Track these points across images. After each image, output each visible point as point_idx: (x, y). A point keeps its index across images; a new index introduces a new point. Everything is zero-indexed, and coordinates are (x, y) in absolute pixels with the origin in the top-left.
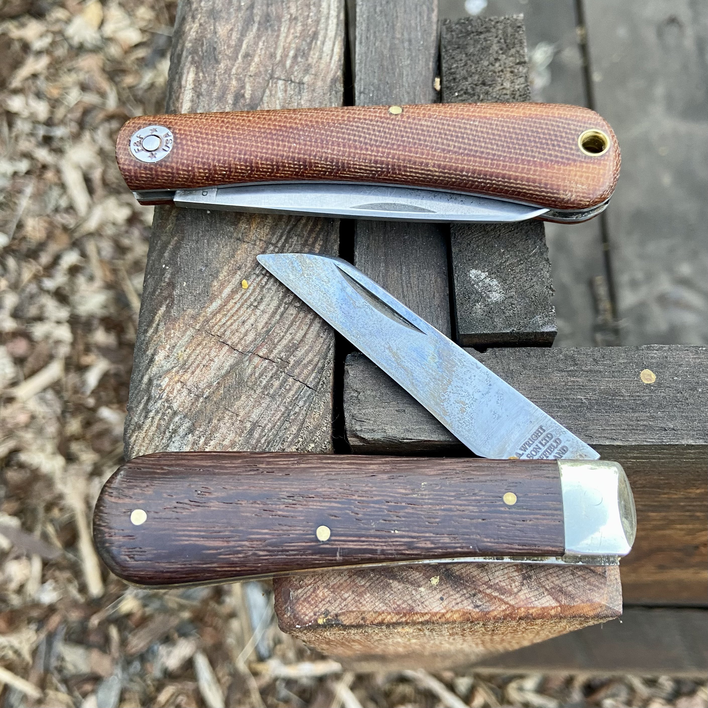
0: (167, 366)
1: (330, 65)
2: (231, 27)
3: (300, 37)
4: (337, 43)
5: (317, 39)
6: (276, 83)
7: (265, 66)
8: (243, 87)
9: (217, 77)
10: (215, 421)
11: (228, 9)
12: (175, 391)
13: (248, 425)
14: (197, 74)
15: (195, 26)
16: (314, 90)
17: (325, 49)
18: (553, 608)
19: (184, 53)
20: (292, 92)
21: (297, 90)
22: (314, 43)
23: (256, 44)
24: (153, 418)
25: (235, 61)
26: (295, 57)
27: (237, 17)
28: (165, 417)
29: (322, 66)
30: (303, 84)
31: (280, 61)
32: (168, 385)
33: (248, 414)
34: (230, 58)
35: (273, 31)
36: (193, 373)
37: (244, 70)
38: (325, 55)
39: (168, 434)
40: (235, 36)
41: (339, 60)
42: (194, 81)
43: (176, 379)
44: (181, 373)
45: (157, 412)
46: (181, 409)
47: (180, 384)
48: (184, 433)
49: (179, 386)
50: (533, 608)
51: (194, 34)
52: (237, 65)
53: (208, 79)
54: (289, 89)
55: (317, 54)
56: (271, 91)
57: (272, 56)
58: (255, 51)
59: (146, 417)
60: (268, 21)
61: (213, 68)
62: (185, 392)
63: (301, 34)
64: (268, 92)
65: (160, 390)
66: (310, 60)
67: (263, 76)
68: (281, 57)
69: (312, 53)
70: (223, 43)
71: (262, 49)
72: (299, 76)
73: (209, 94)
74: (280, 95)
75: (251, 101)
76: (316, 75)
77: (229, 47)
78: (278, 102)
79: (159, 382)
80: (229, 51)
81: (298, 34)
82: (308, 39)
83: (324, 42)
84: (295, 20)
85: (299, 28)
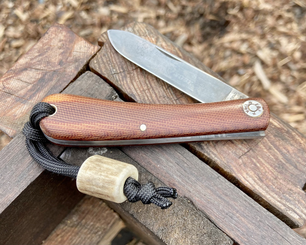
2: (290, 153)
5: (258, 179)
7: (259, 151)
15: (302, 142)
16: (233, 159)
17: (251, 178)
21: (238, 153)
23: (274, 155)
25: (271, 143)
26: (255, 165)
27: (294, 158)
29: (243, 171)
30: (239, 158)
31: (257, 158)
34: (274, 142)
35: (276, 166)
37: (264, 143)
38: (248, 177)
40: (284, 151)
51: (298, 139)
52: (268, 142)
54: (241, 151)
55: (251, 174)
57: (263, 157)
58: (270, 153)
60: (283, 168)
61: (273, 133)
66: (249, 169)
69: (253, 172)
70: (284, 144)
71: (269, 156)
72: (244, 159)
76: (240, 166)
77: (280, 145)
80: (277, 143)
81: (267, 174)
82: (261, 176)
83: (255, 181)
84: (276, 179)
85: (270, 177)
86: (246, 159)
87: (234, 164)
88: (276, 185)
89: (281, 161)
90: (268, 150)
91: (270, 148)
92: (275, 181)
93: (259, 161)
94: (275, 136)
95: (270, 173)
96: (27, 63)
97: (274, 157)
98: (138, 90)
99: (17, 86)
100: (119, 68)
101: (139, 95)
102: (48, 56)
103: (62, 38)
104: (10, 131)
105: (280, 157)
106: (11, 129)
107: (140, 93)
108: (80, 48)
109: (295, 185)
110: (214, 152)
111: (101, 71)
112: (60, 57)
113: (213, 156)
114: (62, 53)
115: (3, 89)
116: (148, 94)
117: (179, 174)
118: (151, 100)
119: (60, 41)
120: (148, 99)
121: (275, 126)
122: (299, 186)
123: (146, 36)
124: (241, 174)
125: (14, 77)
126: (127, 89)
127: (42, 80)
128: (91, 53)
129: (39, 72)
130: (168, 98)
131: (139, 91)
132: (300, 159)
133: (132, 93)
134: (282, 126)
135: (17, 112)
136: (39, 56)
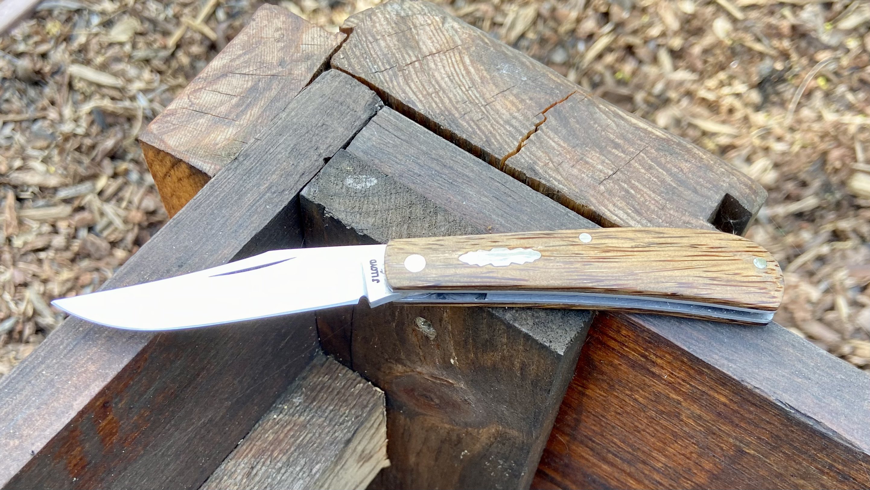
2: (685, 172)
3: (644, 203)
5: (633, 212)
6: (612, 170)
7: (633, 172)
8: (624, 152)
9: (645, 144)
11: (703, 178)
16: (589, 186)
21: (597, 178)
22: (632, 208)
25: (651, 160)
26: (627, 192)
27: (692, 179)
29: (607, 202)
30: (599, 184)
34: (656, 158)
35: (662, 192)
40: (675, 170)
55: (620, 205)
60: (673, 193)
61: (655, 146)
64: (607, 161)
66: (618, 198)
67: (625, 167)
69: (624, 203)
70: (674, 161)
71: (650, 178)
72: (608, 185)
73: (633, 134)
76: (602, 194)
78: (595, 162)
80: (663, 160)
81: (647, 203)
82: (638, 207)
83: (628, 215)
84: (663, 209)
85: (652, 207)
86: (611, 184)
87: (592, 192)
88: (663, 218)
89: (669, 185)
90: (647, 170)
91: (651, 167)
92: (662, 212)
93: (633, 187)
94: (658, 150)
95: (653, 202)
96: (224, 66)
97: (658, 179)
98: (418, 93)
99: (213, 100)
100: (383, 63)
101: (421, 101)
102: (260, 55)
103: (280, 25)
104: (210, 167)
105: (669, 179)
106: (212, 164)
107: (423, 99)
108: (313, 39)
109: (696, 217)
110: (557, 177)
111: (354, 69)
112: (281, 54)
113: (556, 183)
114: (282, 49)
115: (190, 106)
116: (437, 100)
117: (500, 213)
118: (443, 108)
119: (277, 30)
120: (438, 106)
121: (657, 136)
122: (701, 218)
123: (425, 14)
124: (606, 206)
125: (205, 87)
126: (400, 93)
127: (254, 89)
128: (332, 45)
129: (247, 79)
130: (471, 103)
131: (420, 96)
132: (701, 180)
133: (409, 98)
134: (669, 137)
135: (219, 139)
136: (245, 54)
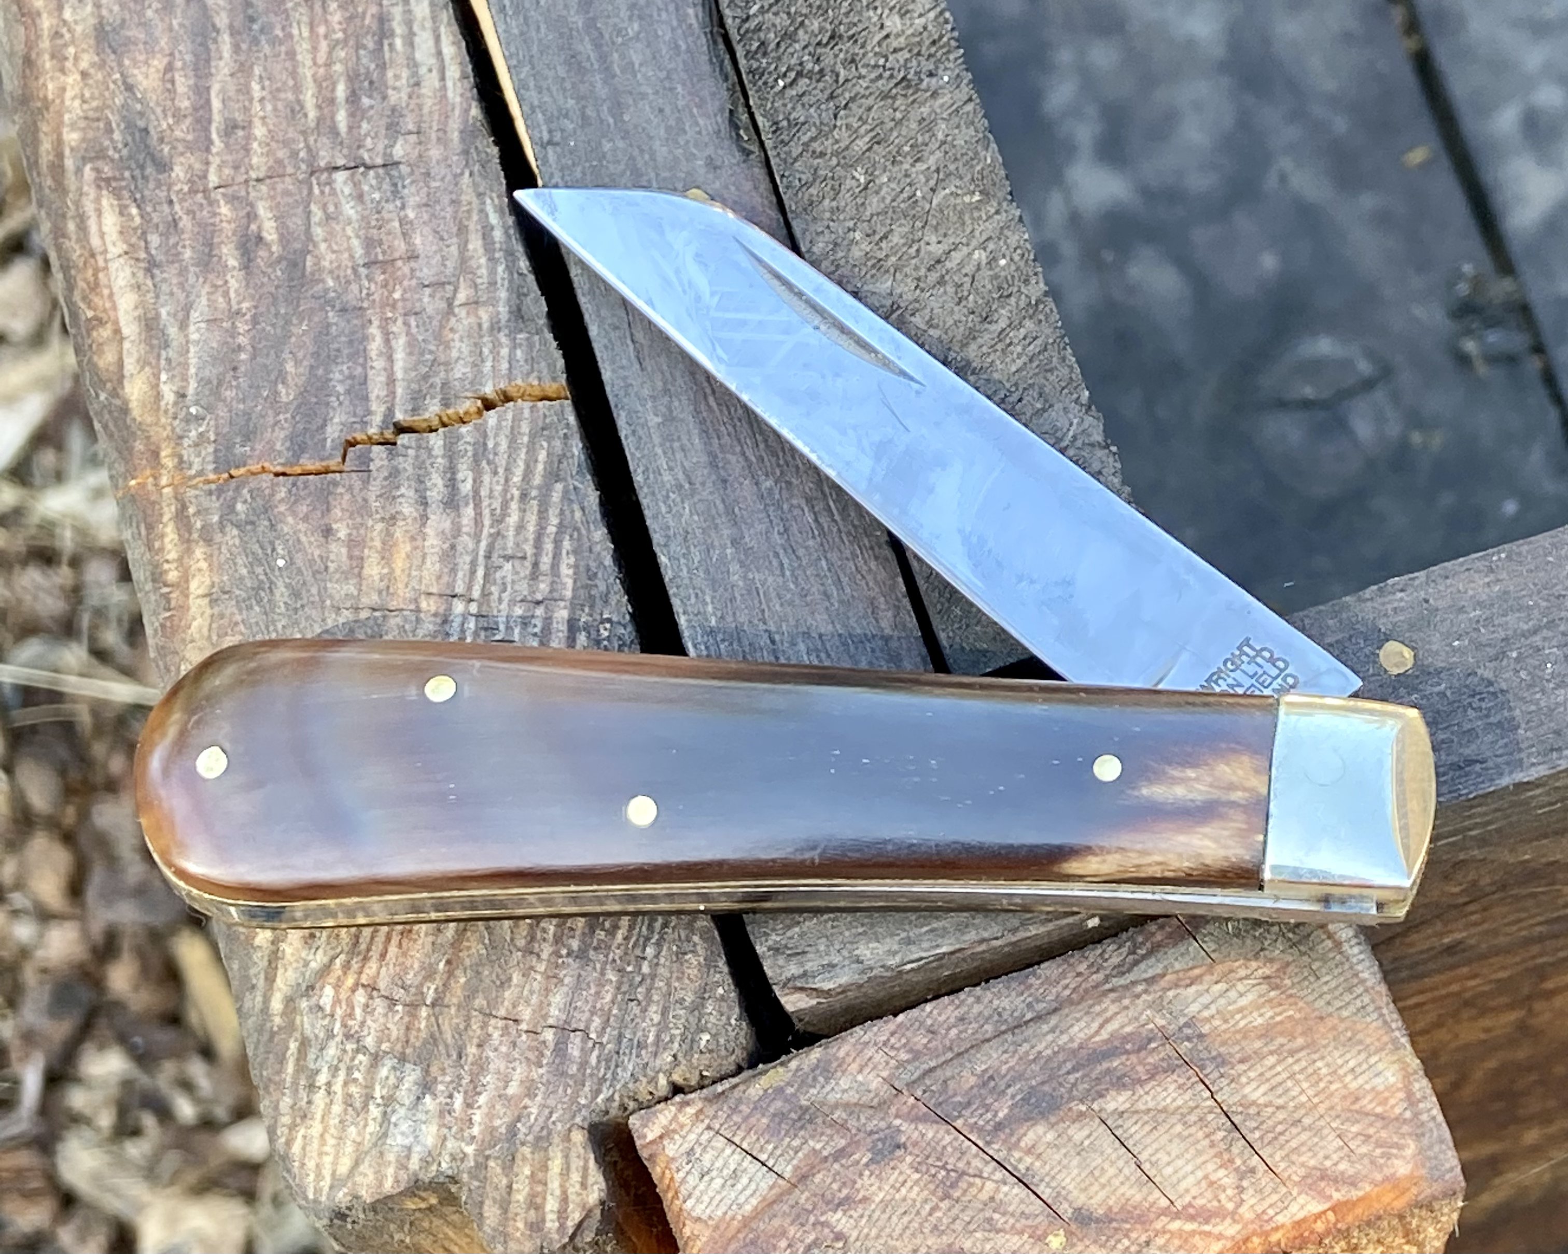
0: (318, 960)
1: (444, 97)
2: (166, 60)
3: (345, 41)
4: (442, 29)
5: (392, 34)
6: (329, 183)
7: (286, 143)
8: (252, 216)
9: (177, 207)
10: (472, 1050)
11: (141, 14)
12: (358, 1012)
13: (549, 1036)
14: (122, 211)
15: (70, 80)
16: (428, 174)
17: (418, 56)
18: (1318, 1216)
19: (69, 163)
20: (377, 196)
21: (386, 186)
22: (386, 48)
23: (245, 90)
24: (329, 1084)
25: (208, 150)
27: (171, 29)
28: (356, 1075)
29: (428, 103)
30: (397, 163)
31: (319, 120)
32: (337, 1001)
33: (541, 1011)
34: (190, 147)
35: (274, 41)
36: (383, 955)
37: (236, 168)
38: (423, 70)
39: (375, 1112)
40: (183, 84)
41: (464, 77)
42: (121, 233)
43: (350, 981)
44: (355, 965)
45: (334, 1070)
46: (385, 1046)
47: (361, 991)
48: (413, 1098)
49: (360, 997)
50: (1277, 1229)
51: (77, 103)
52: (215, 161)
53: (156, 218)
54: (366, 188)
56: (324, 208)
57: (293, 111)
58: (246, 109)
59: (312, 1087)
60: (252, 20)
61: (159, 185)
62: (380, 1006)
63: (344, 31)
64: (317, 214)
65: (324, 1018)
66: (393, 97)
67: (290, 170)
68: (319, 107)
69: (390, 74)
70: (159, 110)
71: (262, 100)
72: (380, 147)
73: (176, 258)
74: (350, 210)
75: (284, 248)
76: (418, 133)
77: (179, 116)
78: (349, 231)
79: (314, 1000)
80: (182, 128)
83: (411, 36)
85: (336, 18)
91: (231, 128)
93: (327, 102)
94: (163, 166)
95: (322, 30)
97: (247, 85)
99: (1176, 1148)
102: (929, 1225)
105: (223, 67)
108: (735, 1177)
110: (481, 251)
129: (1028, 1160)
132: (151, 14)
134: (90, 196)
